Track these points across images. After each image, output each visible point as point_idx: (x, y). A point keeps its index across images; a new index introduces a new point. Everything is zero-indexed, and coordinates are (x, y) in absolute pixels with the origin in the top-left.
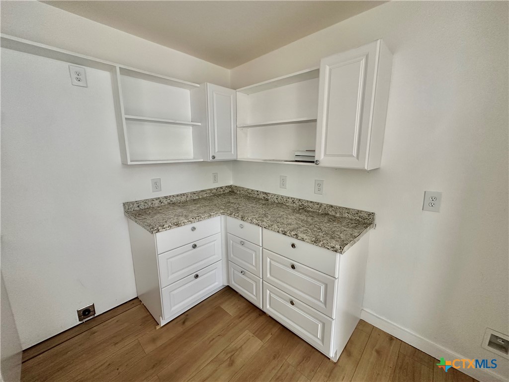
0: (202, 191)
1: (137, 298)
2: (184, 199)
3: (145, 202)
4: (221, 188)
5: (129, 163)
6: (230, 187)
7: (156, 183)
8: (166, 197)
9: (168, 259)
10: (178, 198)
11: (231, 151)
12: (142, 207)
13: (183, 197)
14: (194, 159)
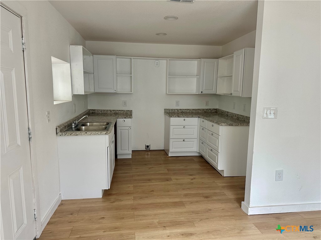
0: (198, 109)
1: (164, 150)
2: (188, 111)
3: (172, 110)
4: (210, 109)
5: (168, 93)
6: (216, 109)
7: (177, 103)
8: (180, 109)
9: (173, 128)
10: (186, 110)
11: (213, 89)
12: (170, 112)
13: (188, 110)
14: (196, 93)
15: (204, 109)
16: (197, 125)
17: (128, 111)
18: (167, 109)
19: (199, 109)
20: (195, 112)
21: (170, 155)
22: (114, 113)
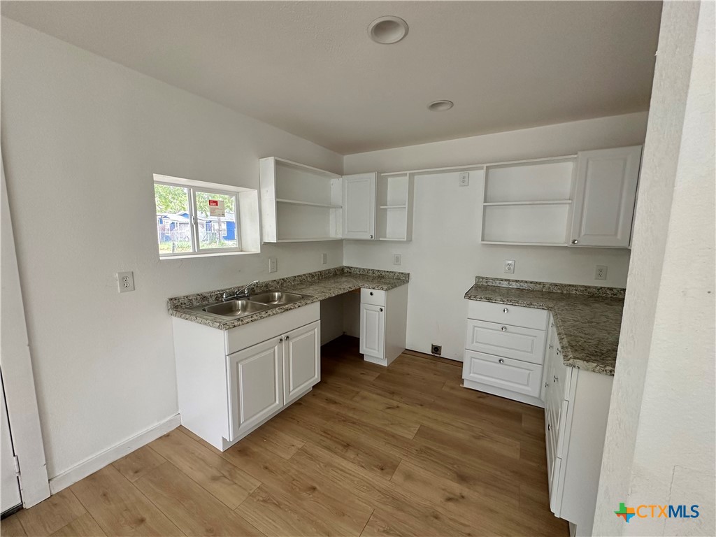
0: (570, 285)
2: (538, 287)
3: (494, 280)
4: (611, 289)
9: (474, 327)
11: (616, 234)
12: (490, 284)
13: (538, 286)
15: (589, 287)
16: (544, 329)
17: (402, 273)
18: (483, 278)
19: (573, 286)
20: (559, 291)
21: (466, 385)
22: (379, 277)
